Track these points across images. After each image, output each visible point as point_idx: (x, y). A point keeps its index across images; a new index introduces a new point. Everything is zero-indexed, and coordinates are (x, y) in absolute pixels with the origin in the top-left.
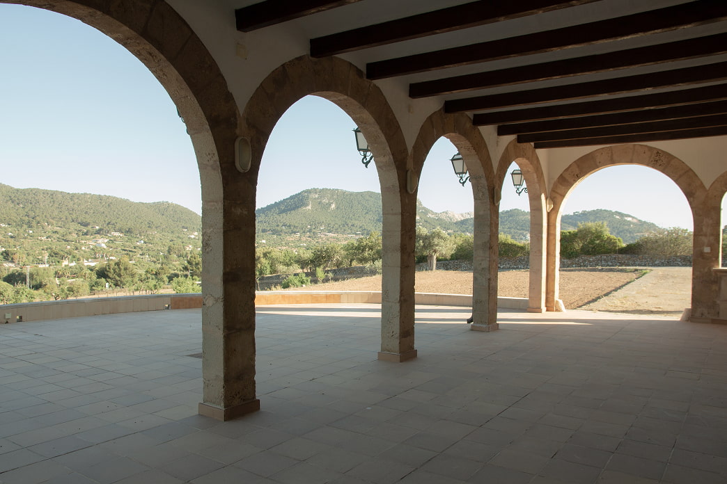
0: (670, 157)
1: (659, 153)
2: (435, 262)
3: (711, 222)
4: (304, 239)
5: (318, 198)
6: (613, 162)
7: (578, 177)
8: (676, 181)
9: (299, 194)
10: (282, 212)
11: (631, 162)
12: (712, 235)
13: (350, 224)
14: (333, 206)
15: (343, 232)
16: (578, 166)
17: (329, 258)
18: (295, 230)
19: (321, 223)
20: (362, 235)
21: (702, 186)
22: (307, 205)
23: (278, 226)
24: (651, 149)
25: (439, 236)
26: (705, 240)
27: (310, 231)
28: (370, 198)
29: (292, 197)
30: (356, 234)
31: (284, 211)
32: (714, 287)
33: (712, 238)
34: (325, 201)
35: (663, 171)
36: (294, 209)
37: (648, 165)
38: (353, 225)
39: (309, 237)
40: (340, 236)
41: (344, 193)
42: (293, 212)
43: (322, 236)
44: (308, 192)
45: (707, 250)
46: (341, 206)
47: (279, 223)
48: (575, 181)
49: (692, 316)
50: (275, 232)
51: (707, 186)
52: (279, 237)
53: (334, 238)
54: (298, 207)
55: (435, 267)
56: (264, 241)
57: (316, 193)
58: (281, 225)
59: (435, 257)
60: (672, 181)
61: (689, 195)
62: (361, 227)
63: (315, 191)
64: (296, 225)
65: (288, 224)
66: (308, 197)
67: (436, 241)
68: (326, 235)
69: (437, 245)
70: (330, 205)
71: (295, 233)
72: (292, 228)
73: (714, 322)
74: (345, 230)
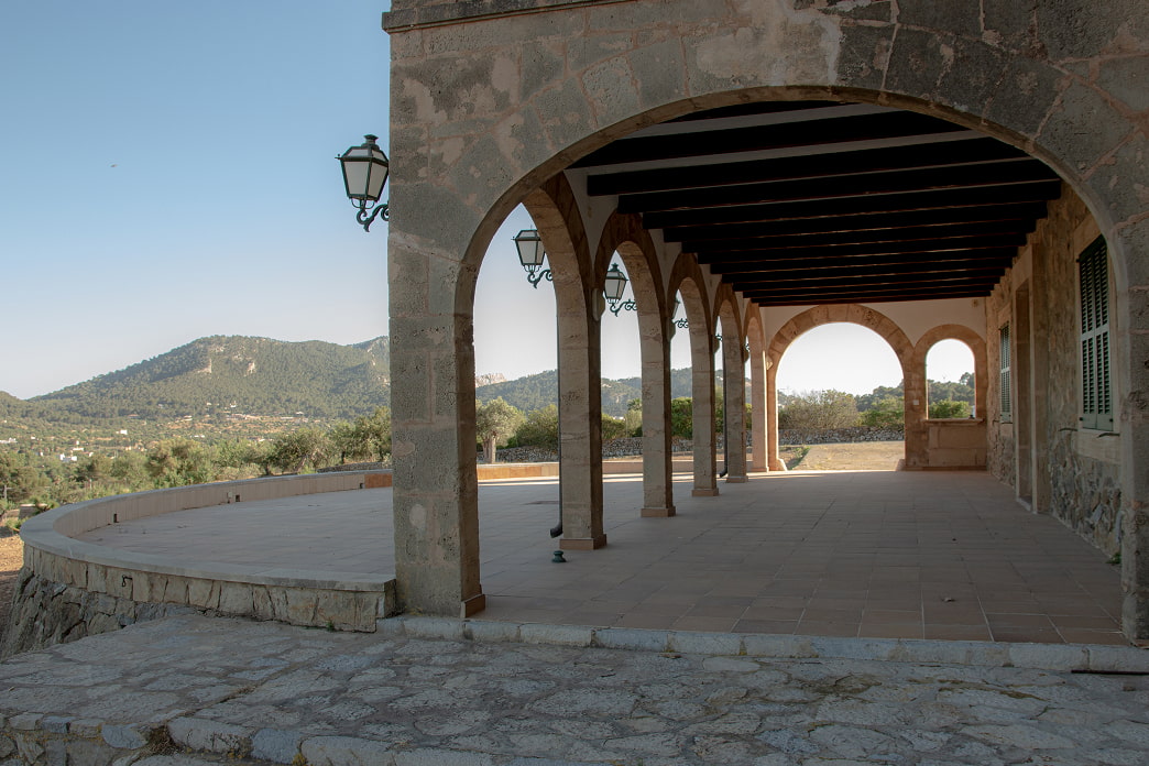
0: (881, 316)
1: (871, 312)
2: (494, 450)
3: (918, 377)
4: (200, 426)
5: (224, 353)
6: (829, 320)
7: (795, 334)
8: (887, 339)
9: (189, 346)
10: (156, 378)
11: (846, 320)
12: (920, 389)
13: (284, 399)
14: (253, 367)
15: (273, 413)
16: (796, 324)
17: (305, 452)
18: (183, 410)
19: (230, 398)
20: (306, 416)
21: (909, 344)
22: (206, 365)
23: (150, 403)
24: (863, 308)
25: (500, 410)
26: (914, 393)
27: (211, 411)
28: (318, 353)
29: (175, 352)
30: (296, 416)
31: (161, 377)
32: (924, 437)
33: (920, 392)
34: (238, 357)
35: (876, 330)
36: (180, 372)
37: (861, 323)
38: (289, 400)
39: (210, 422)
40: (267, 419)
41: (271, 344)
42: (177, 377)
43: (234, 420)
44: (206, 342)
45: (916, 403)
46: (266, 366)
47: (152, 399)
48: (793, 338)
49: (906, 466)
50: (143, 415)
51: (914, 344)
52: (153, 423)
53: (255, 423)
54: (187, 370)
55: (494, 457)
56: (124, 432)
57: (221, 344)
58: (155, 401)
59: (494, 443)
60: (882, 339)
61: (899, 352)
62: (303, 403)
63: (218, 340)
64: (185, 401)
65: (170, 401)
66: (205, 350)
67: (496, 417)
68: (240, 418)
69: (497, 424)
70: (246, 364)
71: (183, 415)
72: (177, 406)
73: (925, 469)
74: (274, 409)
